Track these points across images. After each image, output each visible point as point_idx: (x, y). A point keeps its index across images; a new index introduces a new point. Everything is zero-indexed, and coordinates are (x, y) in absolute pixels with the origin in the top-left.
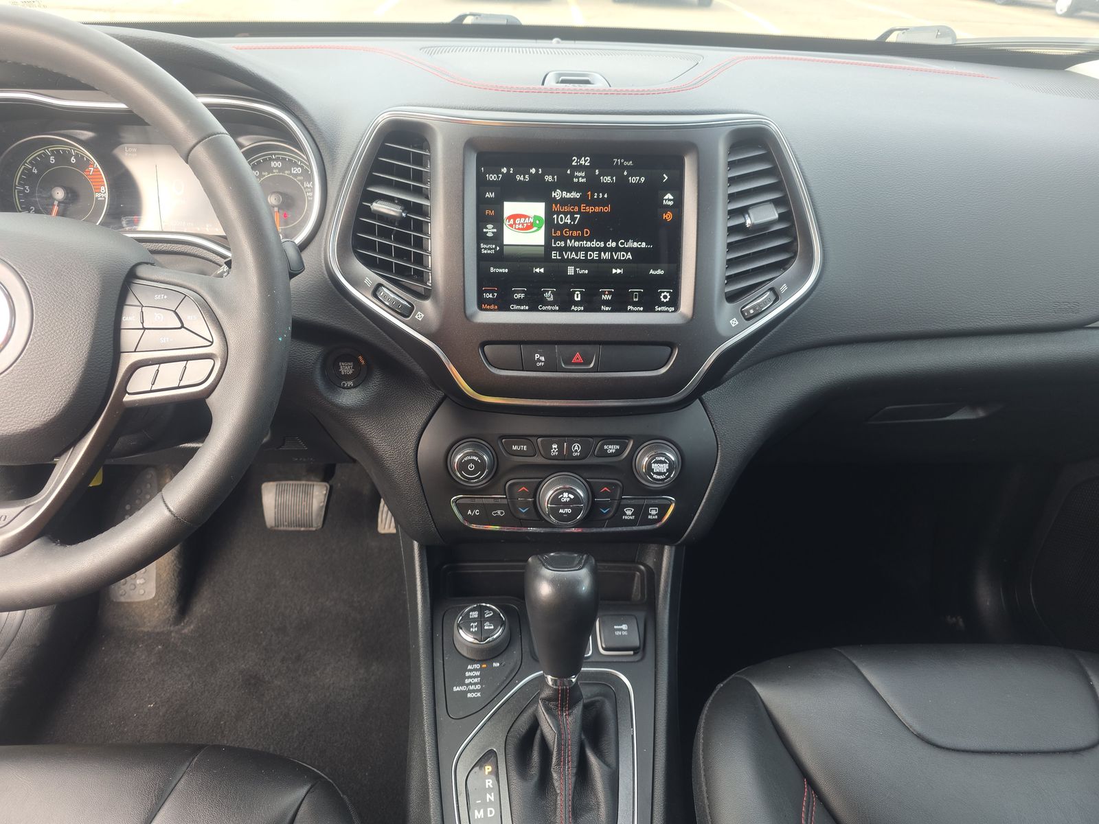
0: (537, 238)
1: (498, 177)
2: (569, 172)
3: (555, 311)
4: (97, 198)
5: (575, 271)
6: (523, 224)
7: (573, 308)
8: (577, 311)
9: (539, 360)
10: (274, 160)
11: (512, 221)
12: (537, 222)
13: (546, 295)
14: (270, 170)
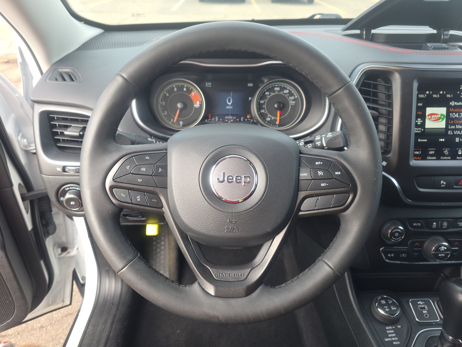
0: (442, 125)
1: (424, 96)
2: (458, 93)
3: (449, 159)
4: (195, 107)
5: (459, 140)
6: (435, 118)
7: (458, 158)
8: (459, 159)
9: (443, 184)
10: (276, 87)
11: (430, 117)
12: (442, 117)
13: (445, 152)
14: (274, 92)
